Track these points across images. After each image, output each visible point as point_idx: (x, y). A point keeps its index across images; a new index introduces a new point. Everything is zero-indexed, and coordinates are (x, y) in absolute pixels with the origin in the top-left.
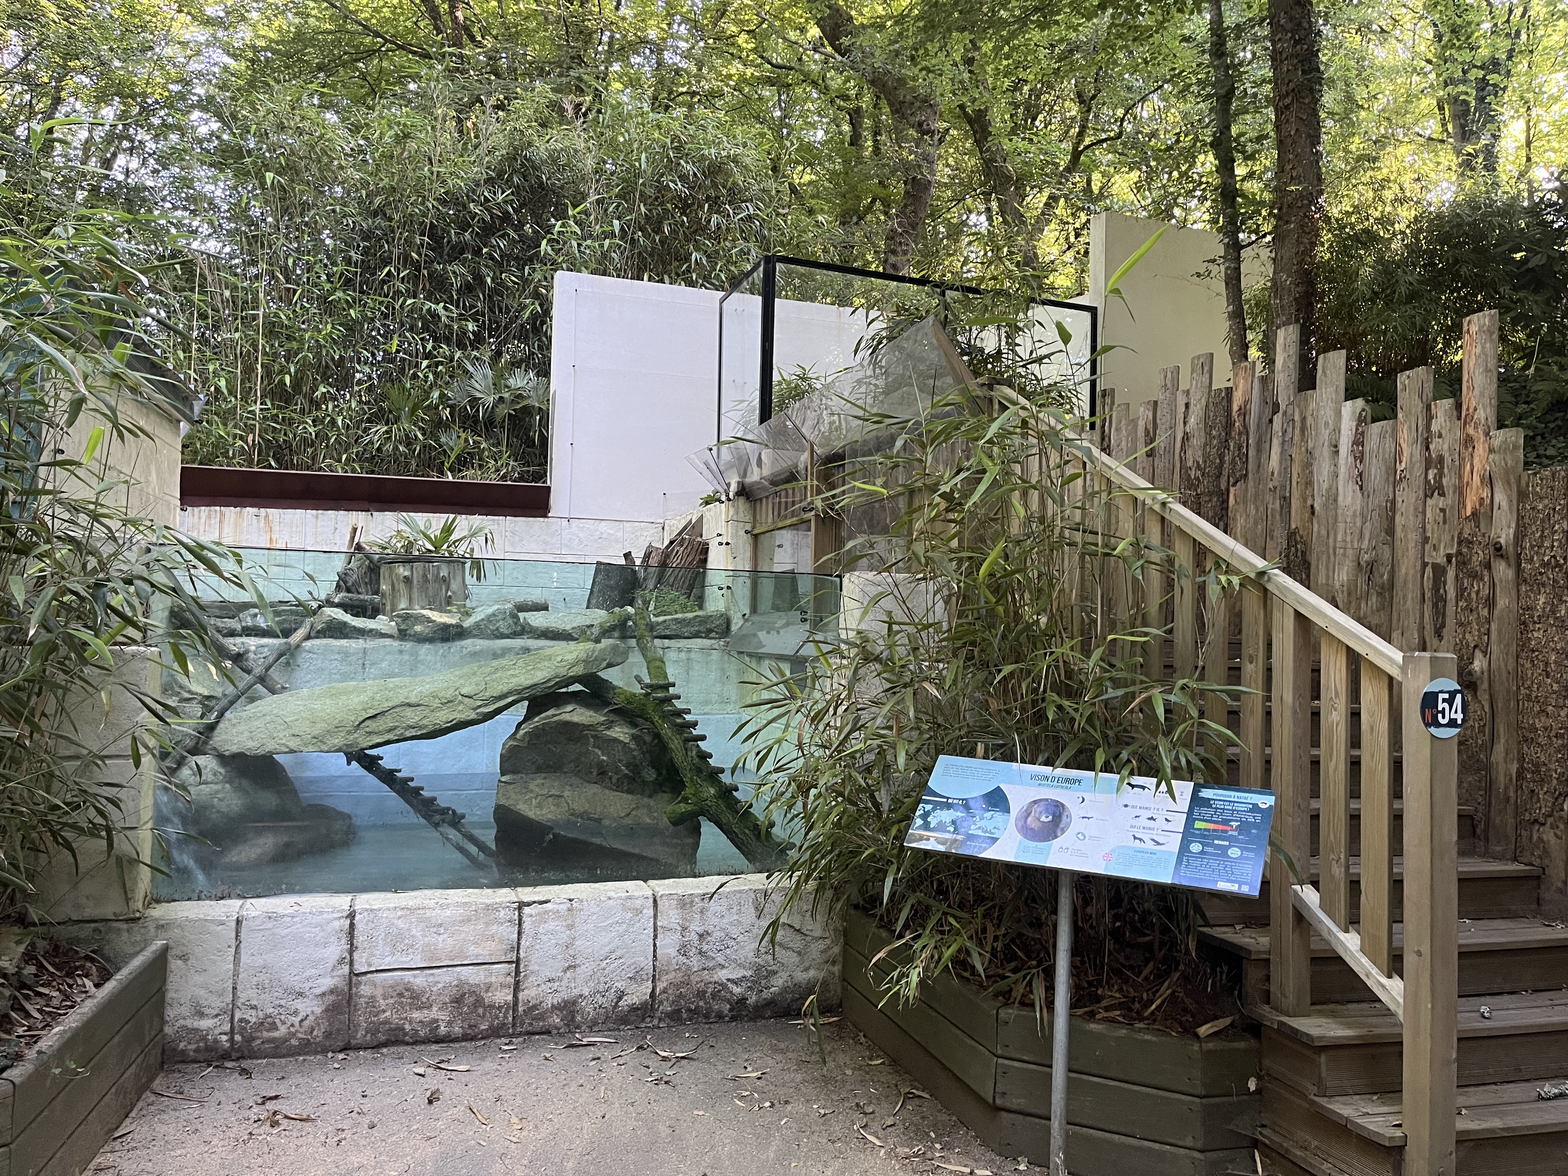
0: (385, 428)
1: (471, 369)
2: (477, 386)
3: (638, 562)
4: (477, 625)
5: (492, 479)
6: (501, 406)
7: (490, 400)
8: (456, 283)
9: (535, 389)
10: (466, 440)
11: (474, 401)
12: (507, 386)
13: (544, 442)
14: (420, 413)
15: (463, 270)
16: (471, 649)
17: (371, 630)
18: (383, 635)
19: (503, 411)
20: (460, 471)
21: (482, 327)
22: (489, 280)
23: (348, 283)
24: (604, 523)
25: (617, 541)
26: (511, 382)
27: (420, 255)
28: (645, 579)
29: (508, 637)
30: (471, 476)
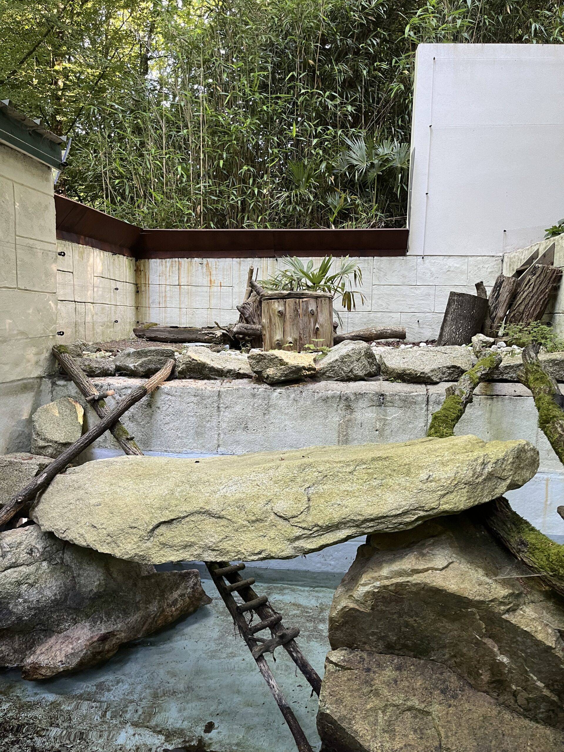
0: (287, 194)
1: (350, 143)
2: (354, 156)
3: (489, 291)
4: (331, 366)
5: (364, 227)
6: (372, 170)
7: (364, 166)
8: (340, 78)
9: (399, 153)
10: (346, 200)
11: (352, 167)
12: (377, 155)
13: (405, 195)
14: (312, 180)
15: (346, 67)
16: (323, 394)
17: (229, 371)
18: (239, 376)
19: (373, 174)
20: (342, 223)
21: (359, 109)
22: (365, 72)
23: (264, 87)
24: (451, 259)
25: (462, 273)
26: (380, 151)
27: (314, 60)
28: (496, 308)
29: (362, 379)
30: (349, 226)
